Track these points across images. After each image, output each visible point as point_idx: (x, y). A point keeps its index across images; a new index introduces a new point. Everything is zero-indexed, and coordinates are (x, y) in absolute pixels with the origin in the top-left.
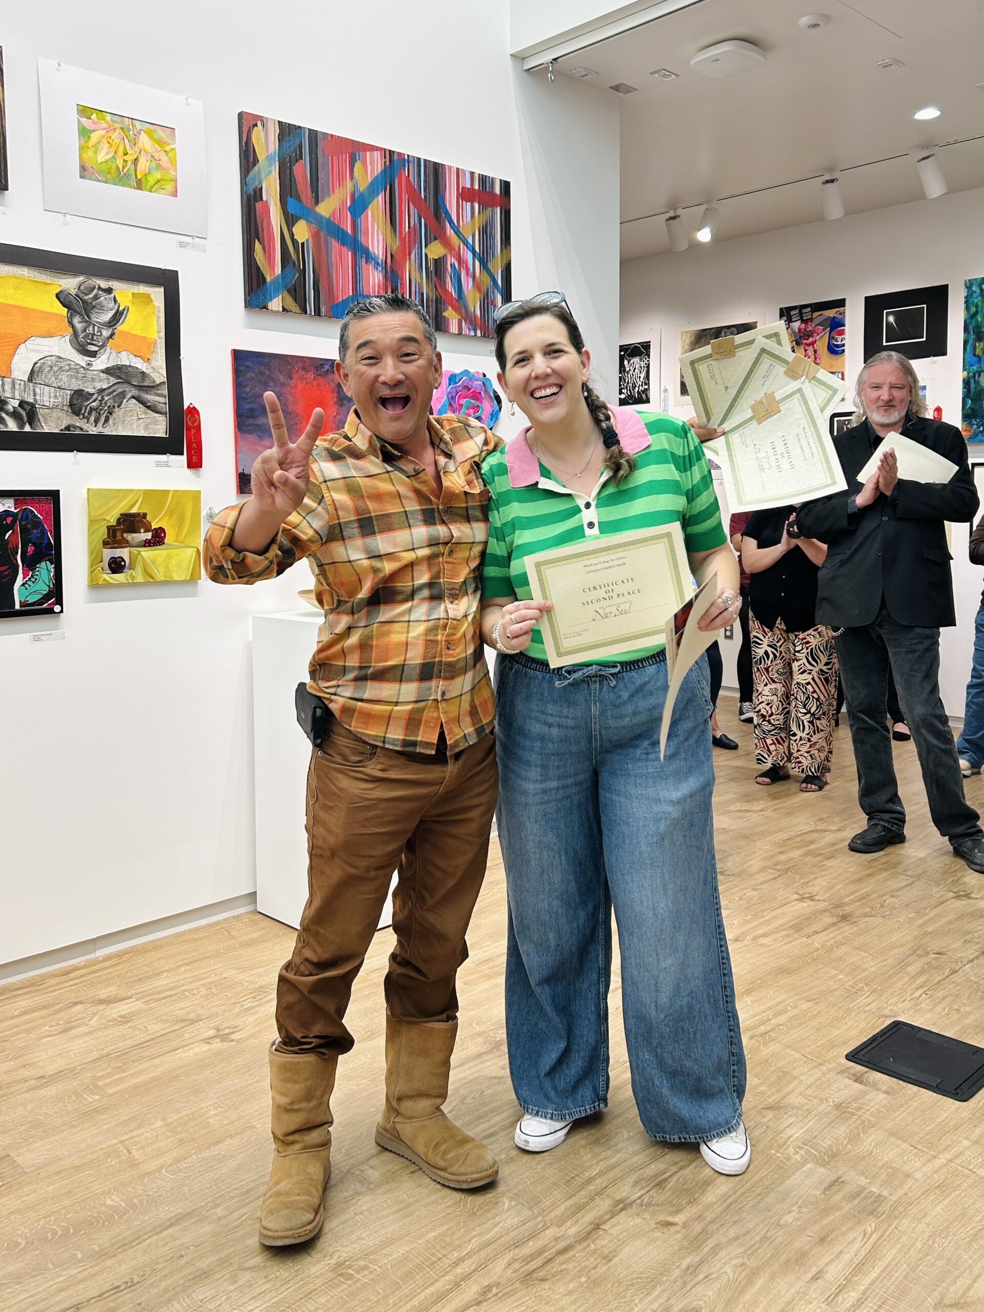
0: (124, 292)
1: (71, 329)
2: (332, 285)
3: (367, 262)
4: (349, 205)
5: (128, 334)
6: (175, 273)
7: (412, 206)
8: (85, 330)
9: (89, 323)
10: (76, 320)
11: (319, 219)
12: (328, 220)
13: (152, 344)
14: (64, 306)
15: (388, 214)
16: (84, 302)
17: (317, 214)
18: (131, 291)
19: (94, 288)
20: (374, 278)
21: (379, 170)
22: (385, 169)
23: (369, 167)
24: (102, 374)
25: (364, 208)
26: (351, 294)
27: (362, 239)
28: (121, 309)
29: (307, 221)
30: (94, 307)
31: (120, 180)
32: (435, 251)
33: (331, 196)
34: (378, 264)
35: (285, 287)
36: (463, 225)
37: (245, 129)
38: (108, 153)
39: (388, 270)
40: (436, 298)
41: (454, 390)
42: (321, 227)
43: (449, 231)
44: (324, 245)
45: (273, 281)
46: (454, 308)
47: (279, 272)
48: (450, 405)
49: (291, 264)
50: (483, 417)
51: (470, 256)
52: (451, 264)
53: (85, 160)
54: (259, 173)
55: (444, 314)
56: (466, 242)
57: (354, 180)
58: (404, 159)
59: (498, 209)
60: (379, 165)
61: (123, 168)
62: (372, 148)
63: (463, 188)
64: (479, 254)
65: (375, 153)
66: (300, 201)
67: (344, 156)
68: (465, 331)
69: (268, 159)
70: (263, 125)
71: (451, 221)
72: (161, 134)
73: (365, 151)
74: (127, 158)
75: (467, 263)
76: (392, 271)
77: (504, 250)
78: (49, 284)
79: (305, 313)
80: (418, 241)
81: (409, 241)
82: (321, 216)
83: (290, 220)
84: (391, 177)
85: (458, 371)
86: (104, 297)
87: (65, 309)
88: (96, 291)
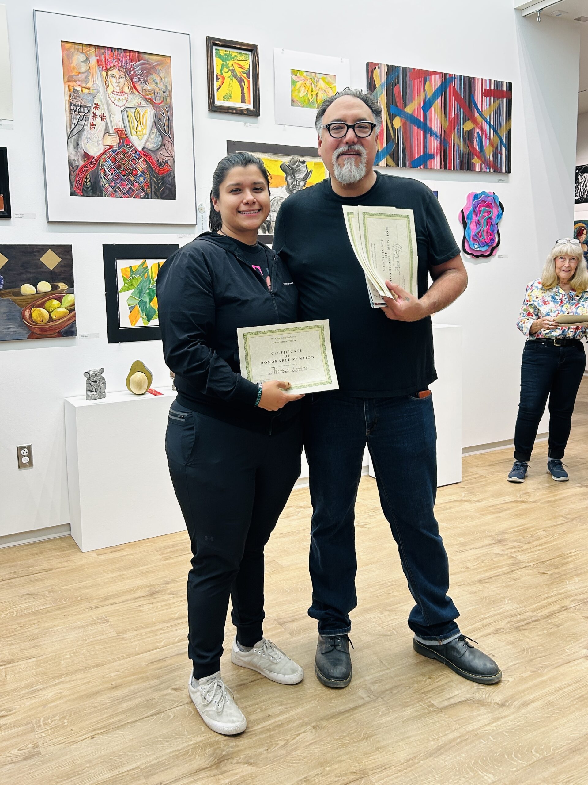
1: (287, 184)
2: (412, 150)
3: (431, 136)
4: (422, 106)
7: (456, 101)
8: (292, 183)
9: (294, 179)
10: (289, 178)
11: (406, 114)
12: (411, 116)
14: (284, 171)
15: (443, 109)
16: (292, 169)
17: (405, 112)
18: (314, 162)
19: (297, 161)
20: (435, 144)
21: (439, 85)
22: (442, 84)
23: (433, 84)
25: (431, 106)
26: (422, 154)
27: (428, 124)
28: (310, 172)
29: (400, 116)
30: (297, 171)
31: (310, 105)
32: (468, 126)
33: (413, 102)
34: (437, 136)
35: (388, 153)
36: (484, 110)
37: (370, 71)
38: (304, 92)
39: (442, 139)
40: (468, 152)
41: (477, 203)
42: (407, 119)
43: (476, 114)
44: (408, 129)
45: (382, 151)
46: (478, 157)
47: (386, 145)
48: (474, 211)
49: (391, 141)
50: (493, 217)
51: (487, 127)
52: (477, 133)
53: (294, 97)
54: (377, 94)
55: (472, 161)
56: (486, 120)
57: (425, 92)
58: (453, 77)
59: (505, 99)
60: (439, 82)
61: (311, 99)
62: (435, 73)
63: (485, 89)
64: (493, 126)
65: (437, 75)
66: (397, 106)
67: (420, 79)
68: (484, 169)
69: (381, 86)
70: (379, 68)
71: (477, 109)
72: (329, 79)
73: (431, 75)
74: (313, 93)
75: (486, 132)
76: (444, 139)
77: (507, 122)
78: (277, 161)
79: (398, 166)
80: (459, 122)
81: (454, 122)
82: (408, 114)
83: (391, 117)
84: (445, 88)
85: (479, 192)
86: (301, 166)
87: (284, 173)
88: (297, 163)
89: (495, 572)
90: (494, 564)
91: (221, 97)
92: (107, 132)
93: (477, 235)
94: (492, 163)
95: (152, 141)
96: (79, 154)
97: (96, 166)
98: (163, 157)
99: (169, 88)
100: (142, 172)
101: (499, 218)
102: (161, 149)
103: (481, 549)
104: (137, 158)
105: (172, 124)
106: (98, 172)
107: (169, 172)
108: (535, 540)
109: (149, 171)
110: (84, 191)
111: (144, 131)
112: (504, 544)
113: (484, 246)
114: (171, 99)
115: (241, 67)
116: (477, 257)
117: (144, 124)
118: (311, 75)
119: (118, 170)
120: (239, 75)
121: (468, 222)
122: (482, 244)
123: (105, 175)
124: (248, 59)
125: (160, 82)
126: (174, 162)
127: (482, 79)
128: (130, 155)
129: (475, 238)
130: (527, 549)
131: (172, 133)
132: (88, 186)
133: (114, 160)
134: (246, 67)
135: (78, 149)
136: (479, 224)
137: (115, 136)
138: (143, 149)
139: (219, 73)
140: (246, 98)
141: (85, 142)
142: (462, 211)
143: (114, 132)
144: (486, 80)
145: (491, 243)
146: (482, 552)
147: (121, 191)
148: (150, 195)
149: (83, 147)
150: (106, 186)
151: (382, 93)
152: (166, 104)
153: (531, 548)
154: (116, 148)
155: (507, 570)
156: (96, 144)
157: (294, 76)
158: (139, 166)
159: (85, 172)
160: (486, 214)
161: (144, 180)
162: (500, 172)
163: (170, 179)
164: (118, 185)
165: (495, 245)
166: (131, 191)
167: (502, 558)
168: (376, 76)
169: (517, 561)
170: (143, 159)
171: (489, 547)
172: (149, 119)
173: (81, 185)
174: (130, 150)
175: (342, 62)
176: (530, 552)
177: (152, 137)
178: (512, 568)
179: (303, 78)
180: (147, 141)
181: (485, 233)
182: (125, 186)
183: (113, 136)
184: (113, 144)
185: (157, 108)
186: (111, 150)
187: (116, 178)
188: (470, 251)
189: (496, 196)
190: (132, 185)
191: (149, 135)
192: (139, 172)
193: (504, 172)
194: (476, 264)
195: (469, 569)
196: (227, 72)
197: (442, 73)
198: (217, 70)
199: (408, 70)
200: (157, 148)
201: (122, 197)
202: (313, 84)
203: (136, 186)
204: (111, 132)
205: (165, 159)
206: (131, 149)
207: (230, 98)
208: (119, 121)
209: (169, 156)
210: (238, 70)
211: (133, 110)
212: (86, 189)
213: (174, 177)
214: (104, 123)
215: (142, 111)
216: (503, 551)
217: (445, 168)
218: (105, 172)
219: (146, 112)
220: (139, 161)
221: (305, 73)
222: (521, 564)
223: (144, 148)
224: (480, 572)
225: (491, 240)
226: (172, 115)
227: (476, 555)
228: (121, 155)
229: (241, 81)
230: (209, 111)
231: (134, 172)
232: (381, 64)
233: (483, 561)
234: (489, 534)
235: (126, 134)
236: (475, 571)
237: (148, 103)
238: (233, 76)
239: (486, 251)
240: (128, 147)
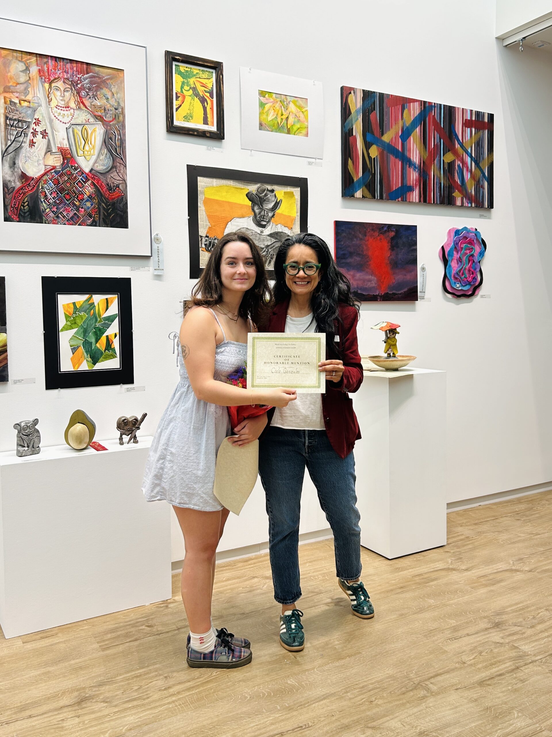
0: (280, 191)
1: (253, 213)
2: (390, 181)
3: (409, 167)
4: (400, 135)
5: (282, 214)
6: (307, 179)
7: (435, 131)
8: (260, 213)
9: (262, 209)
10: (256, 208)
11: (383, 143)
12: (389, 145)
13: (294, 219)
14: (250, 200)
15: (422, 138)
16: (260, 198)
17: (382, 141)
18: (283, 191)
19: (265, 190)
20: (414, 176)
21: (418, 113)
22: (421, 113)
23: (412, 112)
24: (268, 237)
25: (409, 136)
26: (400, 186)
27: (407, 153)
28: (278, 201)
29: (377, 145)
30: (265, 200)
31: (279, 130)
32: (449, 157)
33: (391, 130)
34: (416, 168)
35: (364, 184)
36: (465, 142)
37: (345, 96)
38: (273, 115)
39: (422, 171)
40: (449, 185)
41: (458, 239)
42: (384, 148)
43: (457, 146)
44: (385, 158)
45: (357, 181)
46: (459, 191)
47: (361, 175)
48: (455, 248)
49: (368, 171)
50: (475, 254)
51: (469, 160)
52: (458, 165)
53: (262, 120)
54: (352, 120)
55: (453, 194)
56: (466, 152)
57: (403, 120)
58: (432, 105)
59: (486, 131)
60: (418, 110)
61: (281, 123)
62: (414, 101)
63: (466, 120)
64: (475, 158)
65: (416, 103)
66: (373, 134)
67: (398, 106)
68: (466, 204)
69: (357, 112)
70: (354, 93)
71: (458, 140)
72: (300, 102)
73: (410, 102)
74: (283, 117)
75: (467, 164)
76: (424, 171)
77: (489, 155)
78: (244, 189)
79: (375, 198)
80: (439, 153)
81: (434, 153)
82: (385, 142)
83: (367, 145)
84: (424, 117)
85: (460, 228)
86: (270, 195)
87: (251, 202)
88: (266, 191)
89: (497, 669)
90: (494, 657)
91: (181, 117)
92: (49, 150)
93: (459, 273)
94: (473, 198)
95: (101, 163)
96: (15, 174)
97: (35, 188)
98: (113, 180)
99: (122, 105)
100: (89, 197)
101: (482, 256)
102: (111, 171)
103: (476, 635)
104: (83, 181)
105: (124, 145)
106: (38, 195)
107: (120, 198)
108: (539, 623)
109: (98, 196)
110: (20, 217)
111: (92, 151)
112: (503, 628)
113: (466, 285)
114: (124, 117)
115: (203, 86)
116: (459, 296)
117: (93, 143)
118: (281, 98)
119: (61, 194)
120: (201, 94)
121: (450, 259)
122: (463, 283)
123: (46, 199)
124: (212, 77)
125: (112, 98)
126: (126, 186)
127: (463, 109)
128: (75, 177)
129: (457, 276)
130: (531, 636)
131: (124, 154)
132: (26, 211)
133: (57, 182)
134: (210, 86)
135: (14, 169)
136: (461, 262)
137: (58, 156)
138: (90, 171)
139: (179, 91)
140: (209, 119)
141: (23, 161)
142: (443, 247)
143: (57, 151)
144: (466, 110)
145: (474, 282)
146: (478, 639)
147: (64, 217)
148: (98, 222)
149: (21, 166)
150: (48, 210)
151: (357, 119)
152: (119, 122)
153: (535, 634)
154: (59, 169)
155: (511, 666)
156: (36, 164)
157: (262, 98)
158: (86, 190)
159: (22, 195)
160: (468, 251)
161: (92, 205)
162: (482, 207)
163: (121, 205)
164: (61, 210)
165: (477, 284)
166: (76, 217)
167: (502, 649)
168: (351, 101)
169: (521, 653)
170: (90, 182)
171: (486, 633)
172: (99, 138)
173: (17, 210)
174: (76, 172)
175: (314, 85)
176: (536, 641)
177: (102, 157)
178: (517, 663)
179: (272, 100)
180: (96, 162)
181: (467, 271)
182: (69, 211)
183: (56, 156)
184: (56, 165)
185: (107, 126)
186: (53, 171)
187: (58, 202)
188: (451, 290)
189: (478, 232)
190: (78, 210)
191: (98, 156)
192: (86, 196)
193: (486, 207)
194: (458, 304)
195: (466, 665)
196: (188, 91)
197: (421, 101)
198: (176, 88)
199: (385, 96)
200: (107, 170)
201: (65, 224)
202: (282, 107)
203: (82, 212)
204: (54, 151)
205: (117, 182)
206: (76, 170)
207: (191, 118)
208: (64, 139)
209: (121, 179)
210: (200, 89)
211: (80, 128)
212: (23, 215)
213: (127, 203)
214: (45, 141)
215: (90, 129)
216: (503, 638)
217: (425, 201)
218: (46, 196)
219: (94, 130)
220: (86, 184)
221: (274, 95)
222: (527, 657)
223: (92, 170)
224: (478, 668)
225: (473, 279)
226: (124, 135)
227: (472, 643)
228: (65, 177)
229: (203, 101)
230: (167, 131)
231: (79, 196)
232: (356, 89)
233: (480, 653)
234: (483, 614)
235: (71, 154)
236: (473, 668)
237: (97, 120)
238: (195, 95)
239: (468, 290)
240: (73, 168)
